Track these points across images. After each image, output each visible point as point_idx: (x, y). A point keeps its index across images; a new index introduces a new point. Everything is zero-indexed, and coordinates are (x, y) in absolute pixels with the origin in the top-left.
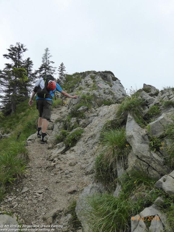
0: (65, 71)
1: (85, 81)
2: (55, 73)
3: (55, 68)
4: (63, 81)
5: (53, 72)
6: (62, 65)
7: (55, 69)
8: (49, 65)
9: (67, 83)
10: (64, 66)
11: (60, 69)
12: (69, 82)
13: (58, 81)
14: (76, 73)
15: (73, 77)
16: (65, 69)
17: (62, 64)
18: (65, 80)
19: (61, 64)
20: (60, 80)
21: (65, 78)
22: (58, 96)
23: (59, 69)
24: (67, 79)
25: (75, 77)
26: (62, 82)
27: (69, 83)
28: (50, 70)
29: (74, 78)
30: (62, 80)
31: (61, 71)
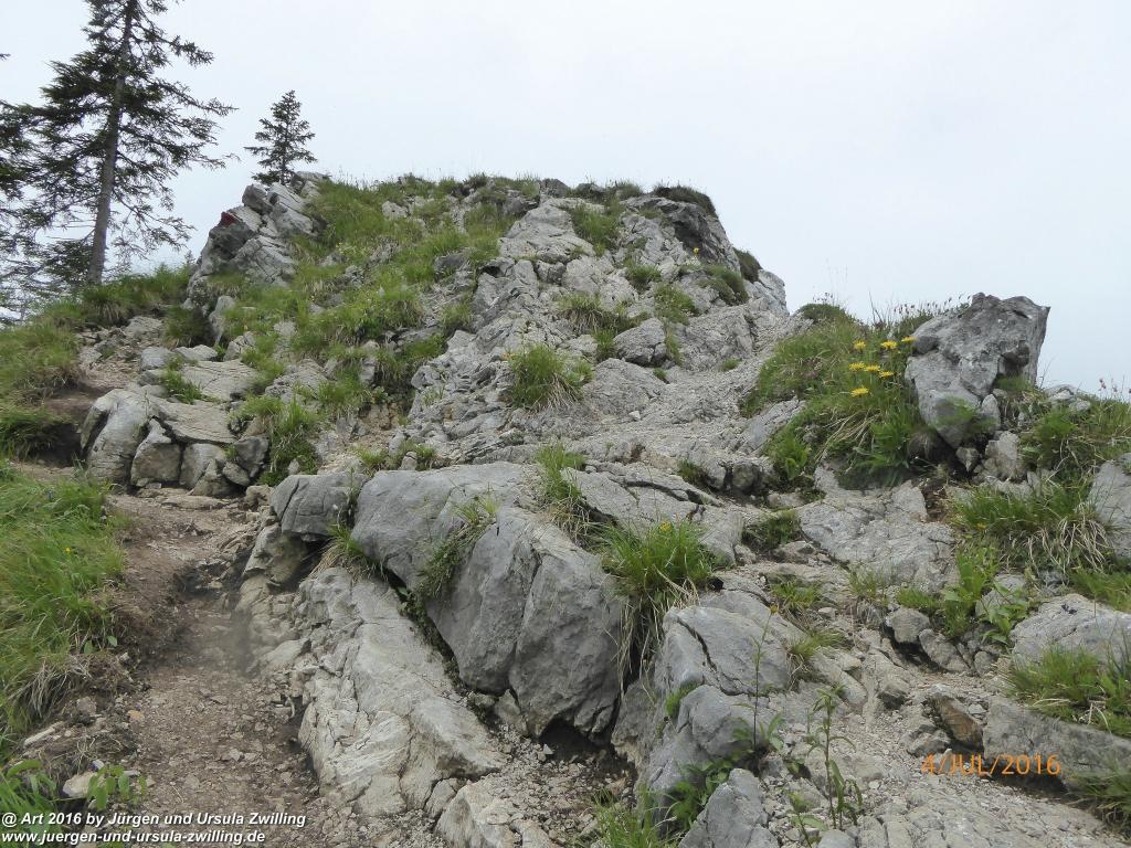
0: (311, 159)
1: (544, 266)
2: (207, 150)
3: (213, 107)
4: (288, 236)
5: (187, 139)
6: (285, 110)
7: (212, 116)
8: (159, 74)
9: (329, 261)
10: (303, 125)
11: (270, 145)
12: (343, 248)
13: (227, 232)
14: (411, 179)
15: (387, 206)
16: (308, 146)
17: (283, 107)
18: (307, 224)
19: (279, 100)
20: (250, 220)
21: (310, 210)
22: (183, 444)
23: (258, 144)
24: (321, 224)
25: (401, 211)
26: (273, 251)
27: (344, 260)
28: (159, 116)
29: (400, 221)
30: (270, 229)
31: (274, 157)
